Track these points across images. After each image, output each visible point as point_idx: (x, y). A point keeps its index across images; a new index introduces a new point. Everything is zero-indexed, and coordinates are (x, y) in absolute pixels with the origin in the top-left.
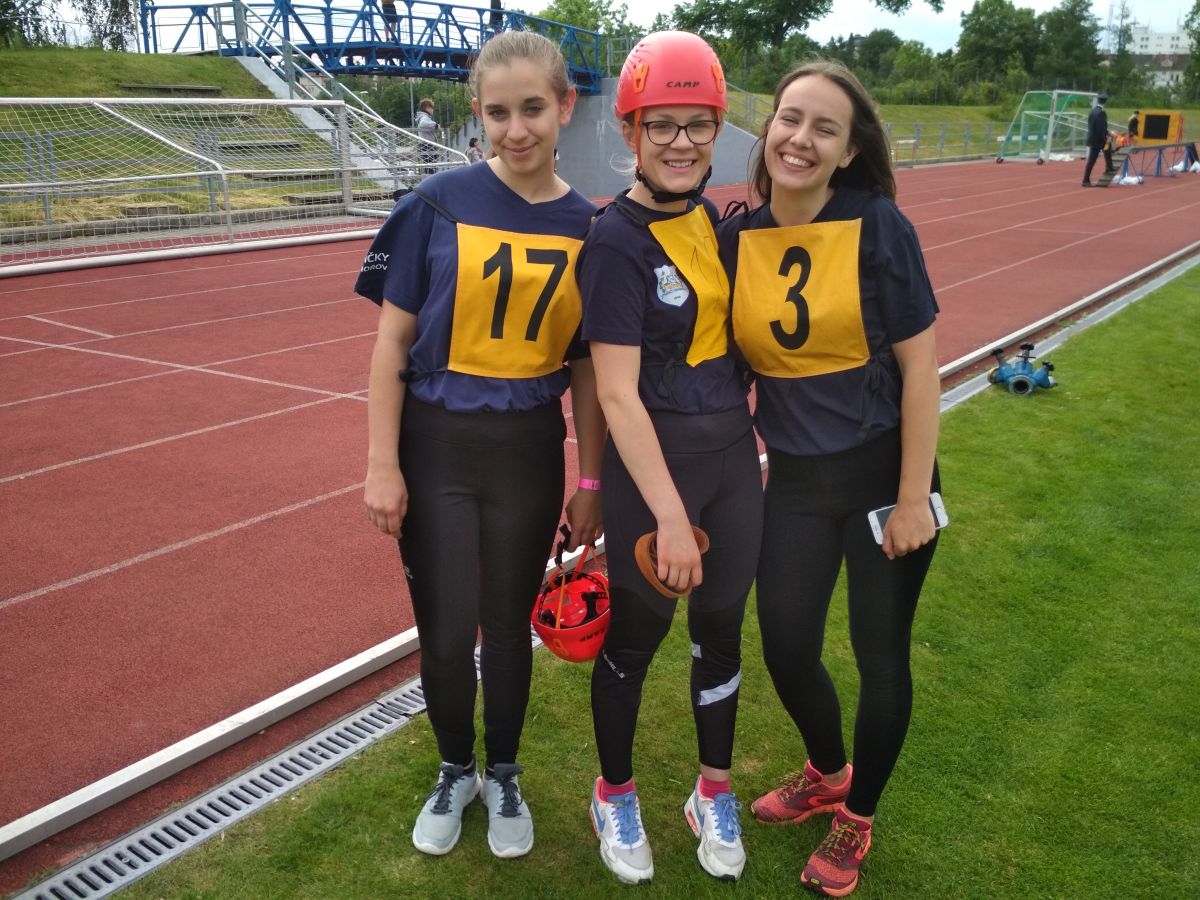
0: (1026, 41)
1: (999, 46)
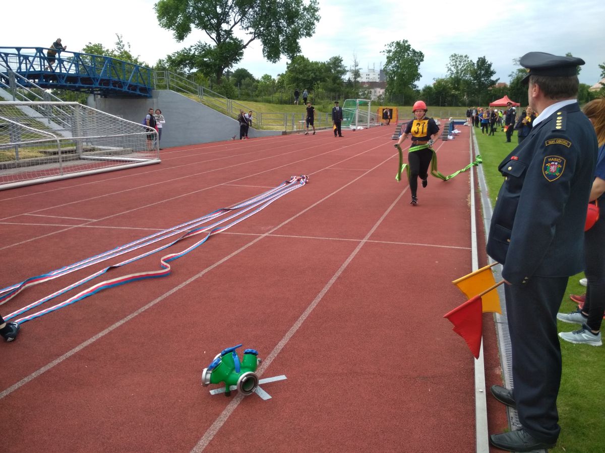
0: (316, 76)
1: (305, 78)
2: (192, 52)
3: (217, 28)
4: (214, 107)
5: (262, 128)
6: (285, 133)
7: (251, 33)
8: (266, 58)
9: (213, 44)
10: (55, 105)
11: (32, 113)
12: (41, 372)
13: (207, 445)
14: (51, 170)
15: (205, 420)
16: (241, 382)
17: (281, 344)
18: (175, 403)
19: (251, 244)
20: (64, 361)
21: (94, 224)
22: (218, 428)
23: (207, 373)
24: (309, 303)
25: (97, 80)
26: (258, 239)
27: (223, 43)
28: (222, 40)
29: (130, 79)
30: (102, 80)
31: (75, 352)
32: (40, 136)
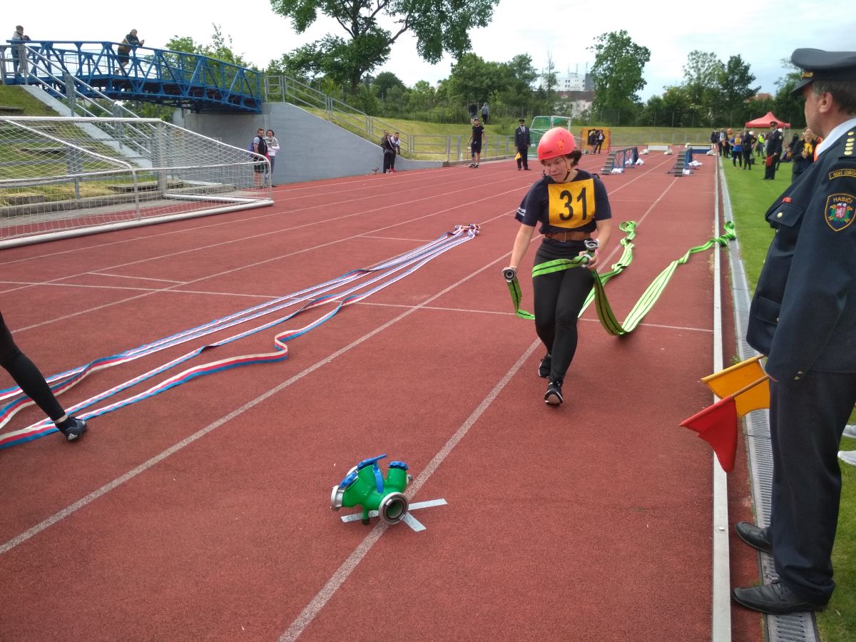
0: (493, 83)
1: (477, 86)
2: (318, 49)
3: (354, 14)
4: (348, 127)
5: (415, 158)
6: (446, 165)
7: (401, 21)
8: (422, 57)
9: (347, 38)
10: (128, 122)
11: (98, 134)
12: (114, 486)
13: (338, 590)
14: (124, 213)
15: (334, 556)
16: (385, 505)
17: (440, 457)
18: (294, 531)
19: (398, 319)
20: (144, 472)
21: (183, 288)
22: (352, 567)
23: (338, 493)
24: (479, 401)
25: (187, 89)
26: (407, 313)
27: (362, 36)
28: (360, 32)
29: (232, 86)
30: (193, 88)
31: (160, 459)
32: (108, 166)
